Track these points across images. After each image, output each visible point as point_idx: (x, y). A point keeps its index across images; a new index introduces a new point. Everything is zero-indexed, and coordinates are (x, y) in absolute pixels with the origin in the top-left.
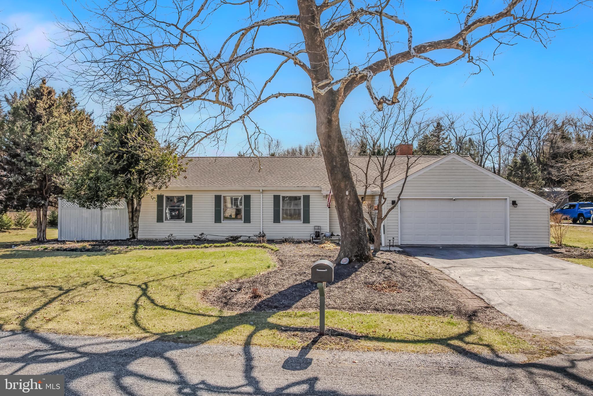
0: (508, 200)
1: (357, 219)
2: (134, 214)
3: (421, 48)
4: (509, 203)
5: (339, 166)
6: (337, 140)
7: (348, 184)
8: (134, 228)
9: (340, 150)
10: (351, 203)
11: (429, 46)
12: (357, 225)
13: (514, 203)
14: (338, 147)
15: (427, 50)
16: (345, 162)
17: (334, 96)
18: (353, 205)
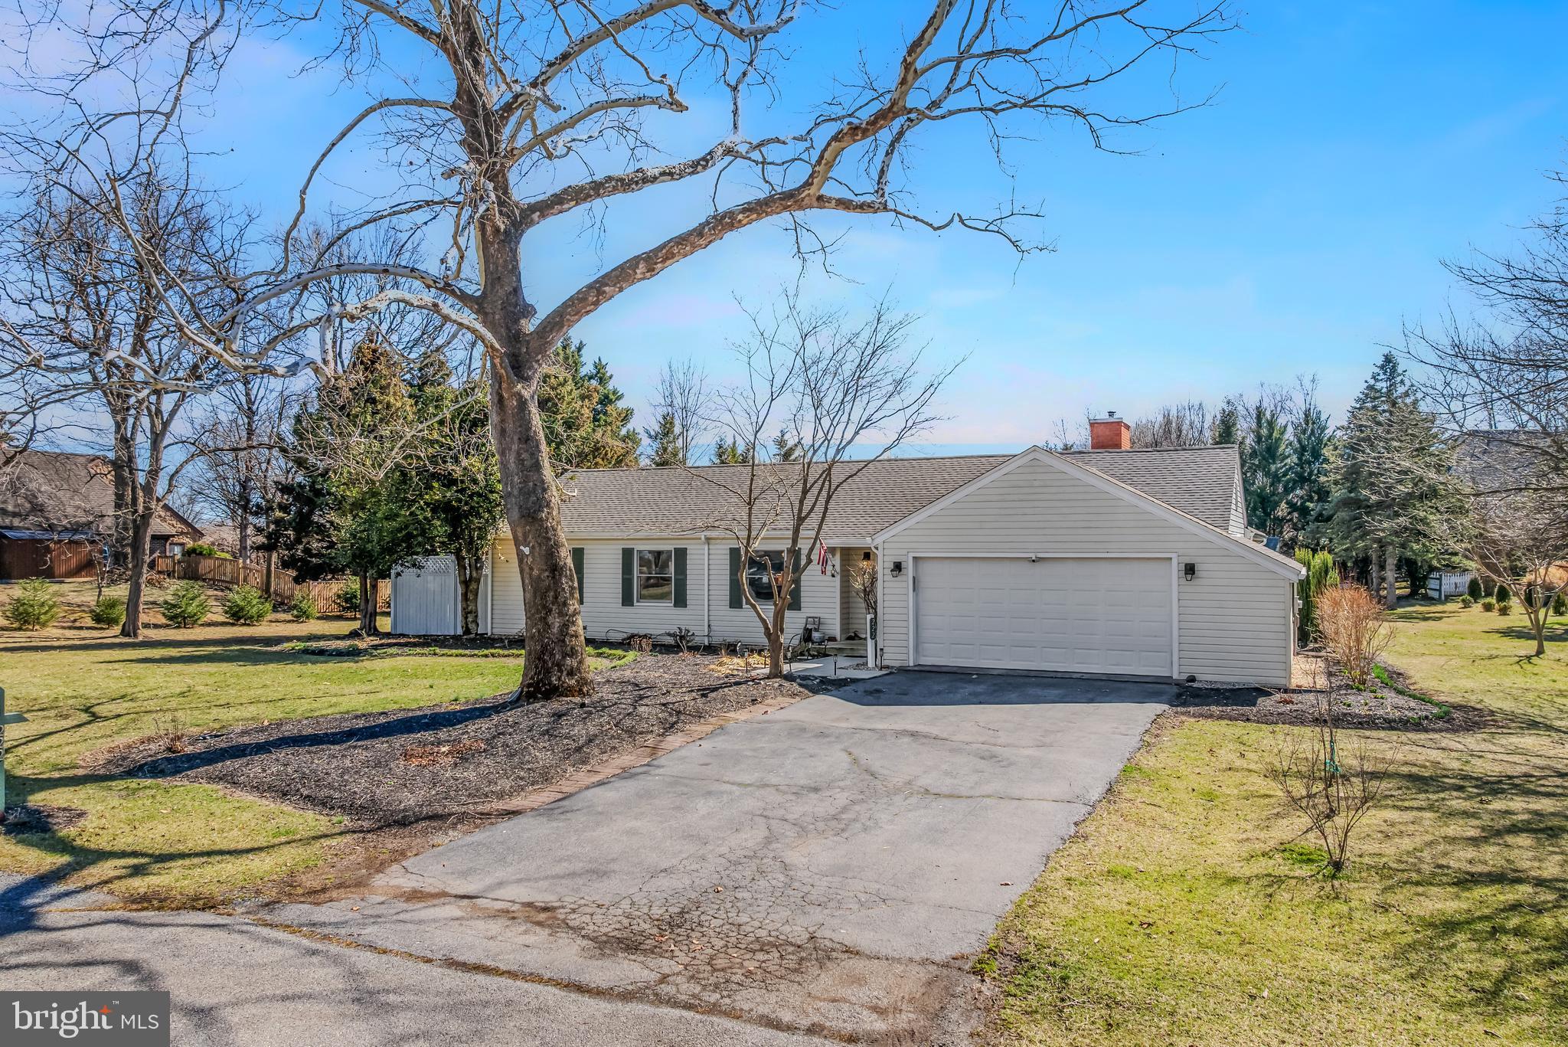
0: (1175, 562)
1: (544, 607)
2: (469, 586)
3: (723, 217)
4: (1175, 569)
5: (516, 492)
6: (516, 438)
7: (529, 531)
8: (469, 613)
9: (523, 460)
10: (536, 572)
11: (744, 211)
12: (544, 619)
13: (1190, 570)
14: (519, 454)
15: (740, 221)
16: (531, 484)
17: (518, 345)
18: (539, 577)
